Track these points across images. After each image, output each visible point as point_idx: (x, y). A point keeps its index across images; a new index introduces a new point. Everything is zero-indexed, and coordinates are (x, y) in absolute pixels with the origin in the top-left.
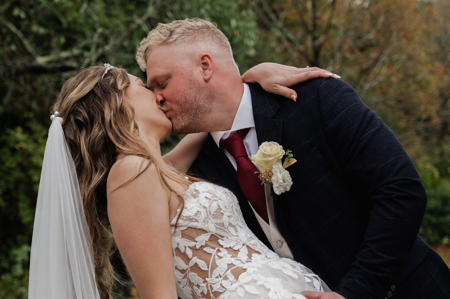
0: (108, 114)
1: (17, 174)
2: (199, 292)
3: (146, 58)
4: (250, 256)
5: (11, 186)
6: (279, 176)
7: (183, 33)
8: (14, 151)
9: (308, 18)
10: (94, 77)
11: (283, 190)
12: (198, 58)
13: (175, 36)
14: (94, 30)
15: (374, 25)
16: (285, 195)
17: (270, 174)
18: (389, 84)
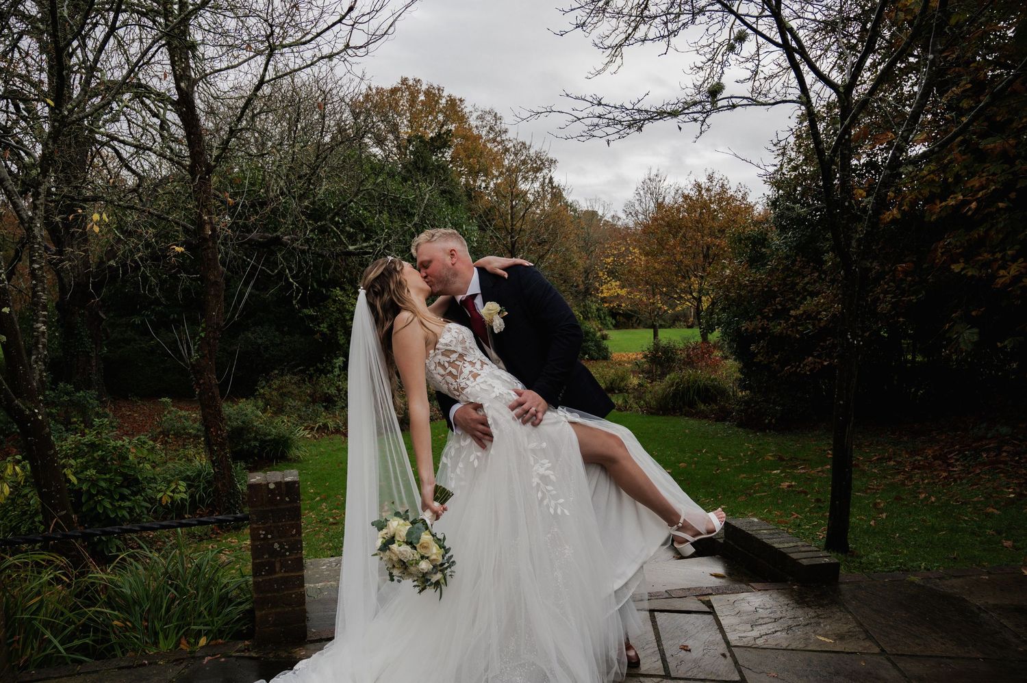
0: (392, 286)
1: (337, 315)
2: (452, 388)
3: (417, 250)
4: (482, 366)
5: (333, 322)
6: (498, 322)
7: (441, 236)
8: (335, 301)
9: (508, 225)
10: (383, 264)
11: (499, 330)
12: (448, 251)
13: (435, 238)
14: (383, 230)
15: (547, 230)
16: (500, 333)
17: (492, 321)
18: (556, 265)
